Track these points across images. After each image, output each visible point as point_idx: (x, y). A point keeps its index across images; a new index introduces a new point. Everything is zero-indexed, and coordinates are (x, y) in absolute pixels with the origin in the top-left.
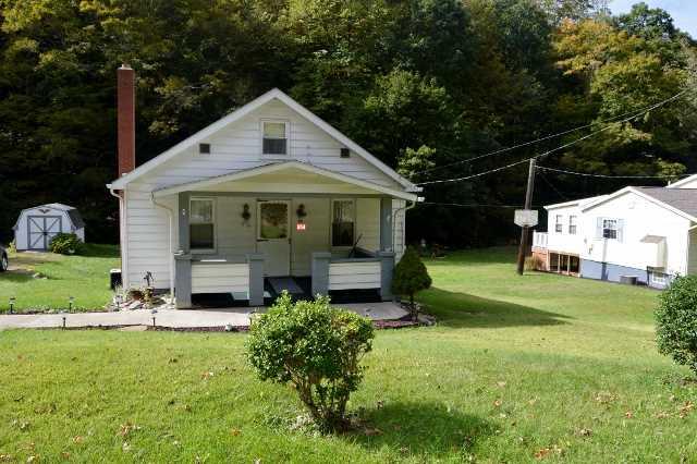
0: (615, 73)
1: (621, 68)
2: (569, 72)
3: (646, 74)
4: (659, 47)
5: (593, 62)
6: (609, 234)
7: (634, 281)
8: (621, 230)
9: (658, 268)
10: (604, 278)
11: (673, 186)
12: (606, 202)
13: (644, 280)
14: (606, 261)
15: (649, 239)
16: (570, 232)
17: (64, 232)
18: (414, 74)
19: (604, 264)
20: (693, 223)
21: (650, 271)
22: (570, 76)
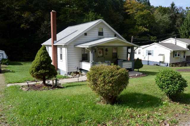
0: (140, 14)
1: (142, 13)
2: (129, 13)
3: (147, 15)
4: (147, 8)
5: (134, 11)
6: (149, 54)
7: (157, 65)
8: (153, 53)
9: (163, 62)
10: (148, 64)
11: (160, 42)
12: (148, 46)
13: (159, 64)
14: (149, 60)
15: (160, 55)
16: (139, 54)
17: (4, 58)
18: (95, 13)
19: (148, 61)
20: (171, 51)
21: (160, 62)
22: (129, 14)
